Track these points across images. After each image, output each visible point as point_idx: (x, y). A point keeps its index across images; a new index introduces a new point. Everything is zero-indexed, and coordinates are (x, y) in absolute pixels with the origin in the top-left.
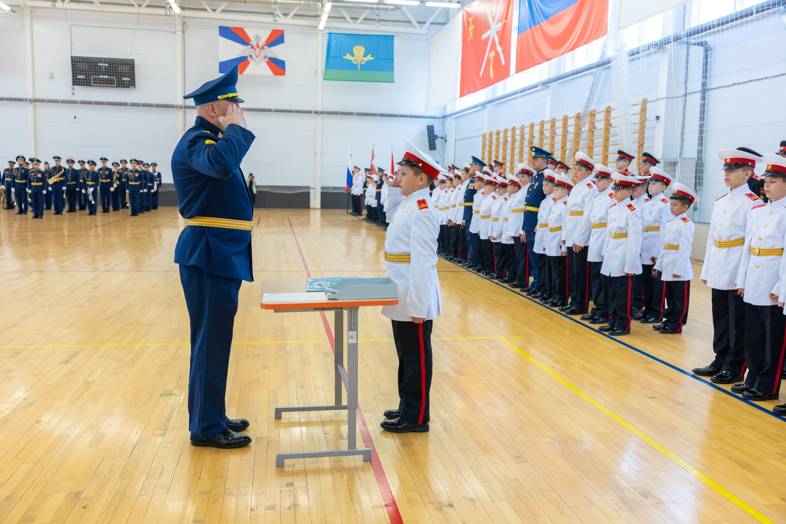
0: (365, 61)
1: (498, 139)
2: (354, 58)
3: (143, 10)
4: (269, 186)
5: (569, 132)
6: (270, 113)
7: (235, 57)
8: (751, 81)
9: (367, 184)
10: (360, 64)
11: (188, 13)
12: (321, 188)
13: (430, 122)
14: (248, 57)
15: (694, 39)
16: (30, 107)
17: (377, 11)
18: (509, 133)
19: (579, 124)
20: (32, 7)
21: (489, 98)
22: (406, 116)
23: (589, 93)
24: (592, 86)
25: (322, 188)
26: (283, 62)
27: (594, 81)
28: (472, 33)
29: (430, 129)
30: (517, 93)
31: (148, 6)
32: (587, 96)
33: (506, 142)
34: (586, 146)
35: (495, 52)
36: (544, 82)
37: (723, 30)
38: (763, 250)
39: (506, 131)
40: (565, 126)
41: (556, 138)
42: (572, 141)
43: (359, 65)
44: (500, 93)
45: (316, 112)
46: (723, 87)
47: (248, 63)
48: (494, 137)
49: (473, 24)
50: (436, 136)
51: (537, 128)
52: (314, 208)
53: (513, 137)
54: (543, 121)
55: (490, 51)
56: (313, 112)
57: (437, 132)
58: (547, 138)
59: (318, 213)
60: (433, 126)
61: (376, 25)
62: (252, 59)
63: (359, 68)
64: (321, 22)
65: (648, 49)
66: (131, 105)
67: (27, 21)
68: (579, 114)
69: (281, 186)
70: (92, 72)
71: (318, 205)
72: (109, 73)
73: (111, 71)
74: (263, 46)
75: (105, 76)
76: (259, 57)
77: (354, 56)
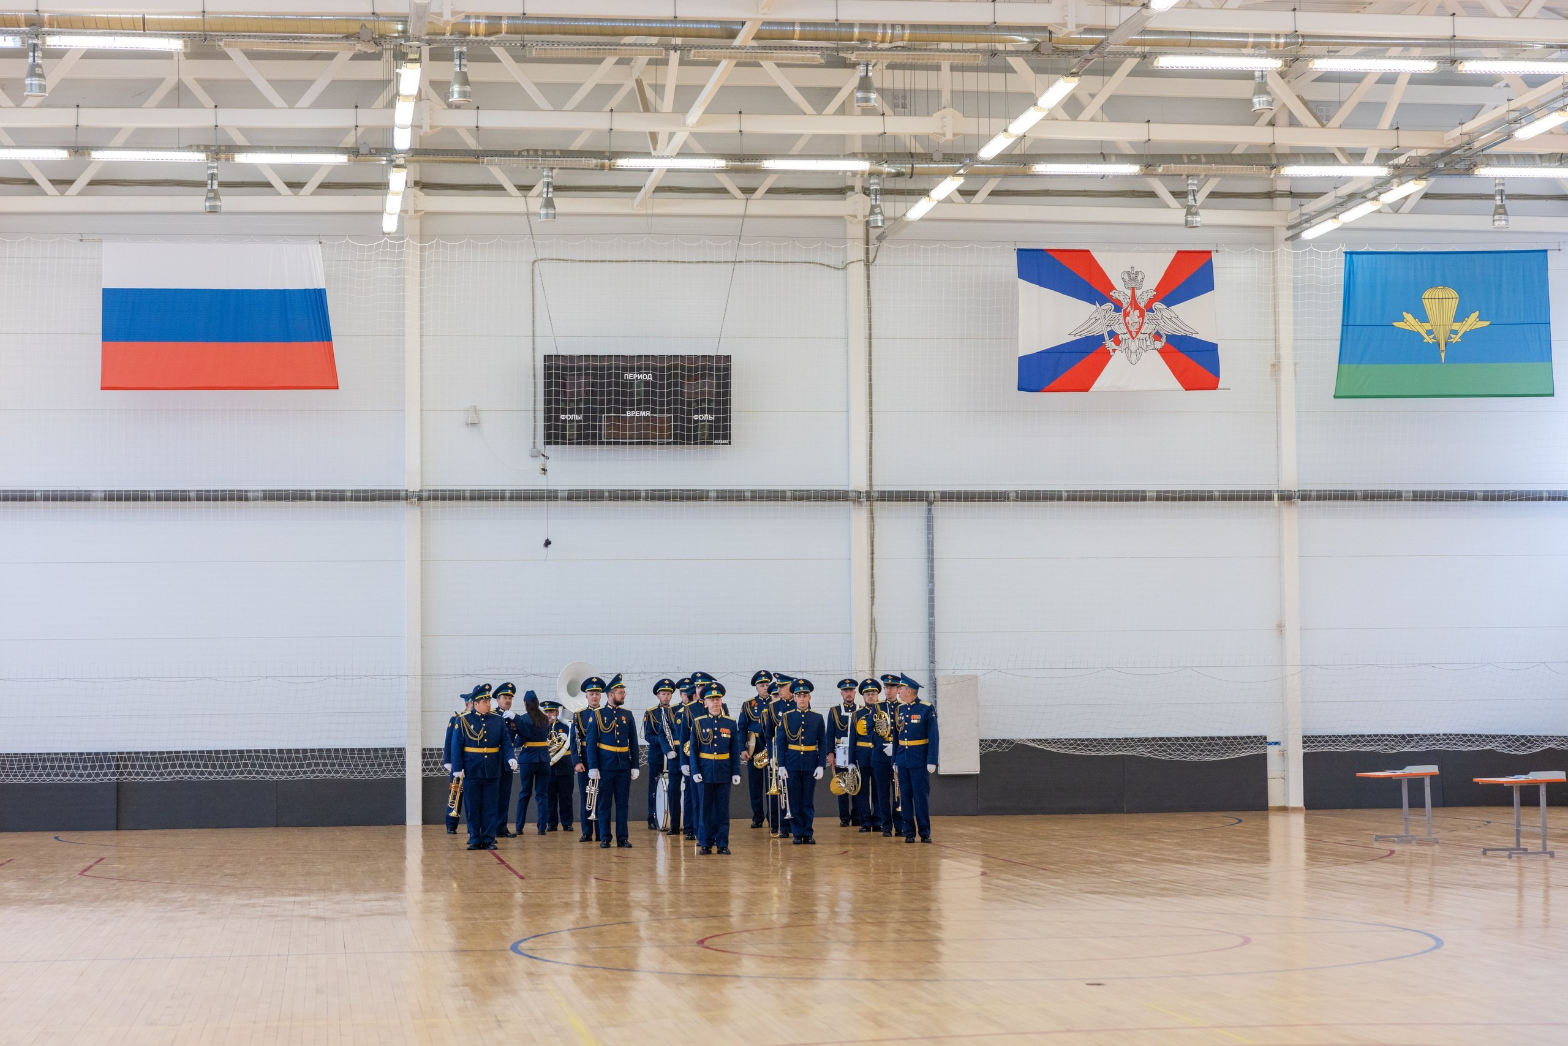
0: (1460, 334)
2: (1428, 326)
3: (756, 206)
4: (1146, 739)
6: (1141, 503)
10: (1446, 344)
12: (1305, 742)
14: (1106, 337)
16: (412, 517)
20: (428, 215)
25: (1307, 740)
26: (1212, 348)
31: (771, 192)
43: (1442, 347)
45: (1286, 497)
47: (1106, 356)
52: (1284, 809)
59: (1298, 822)
62: (1118, 342)
63: (1443, 355)
66: (717, 499)
69: (1185, 739)
70: (602, 402)
71: (1296, 798)
72: (654, 403)
73: (662, 395)
74: (1151, 302)
75: (643, 414)
76: (1138, 336)
77: (1427, 321)
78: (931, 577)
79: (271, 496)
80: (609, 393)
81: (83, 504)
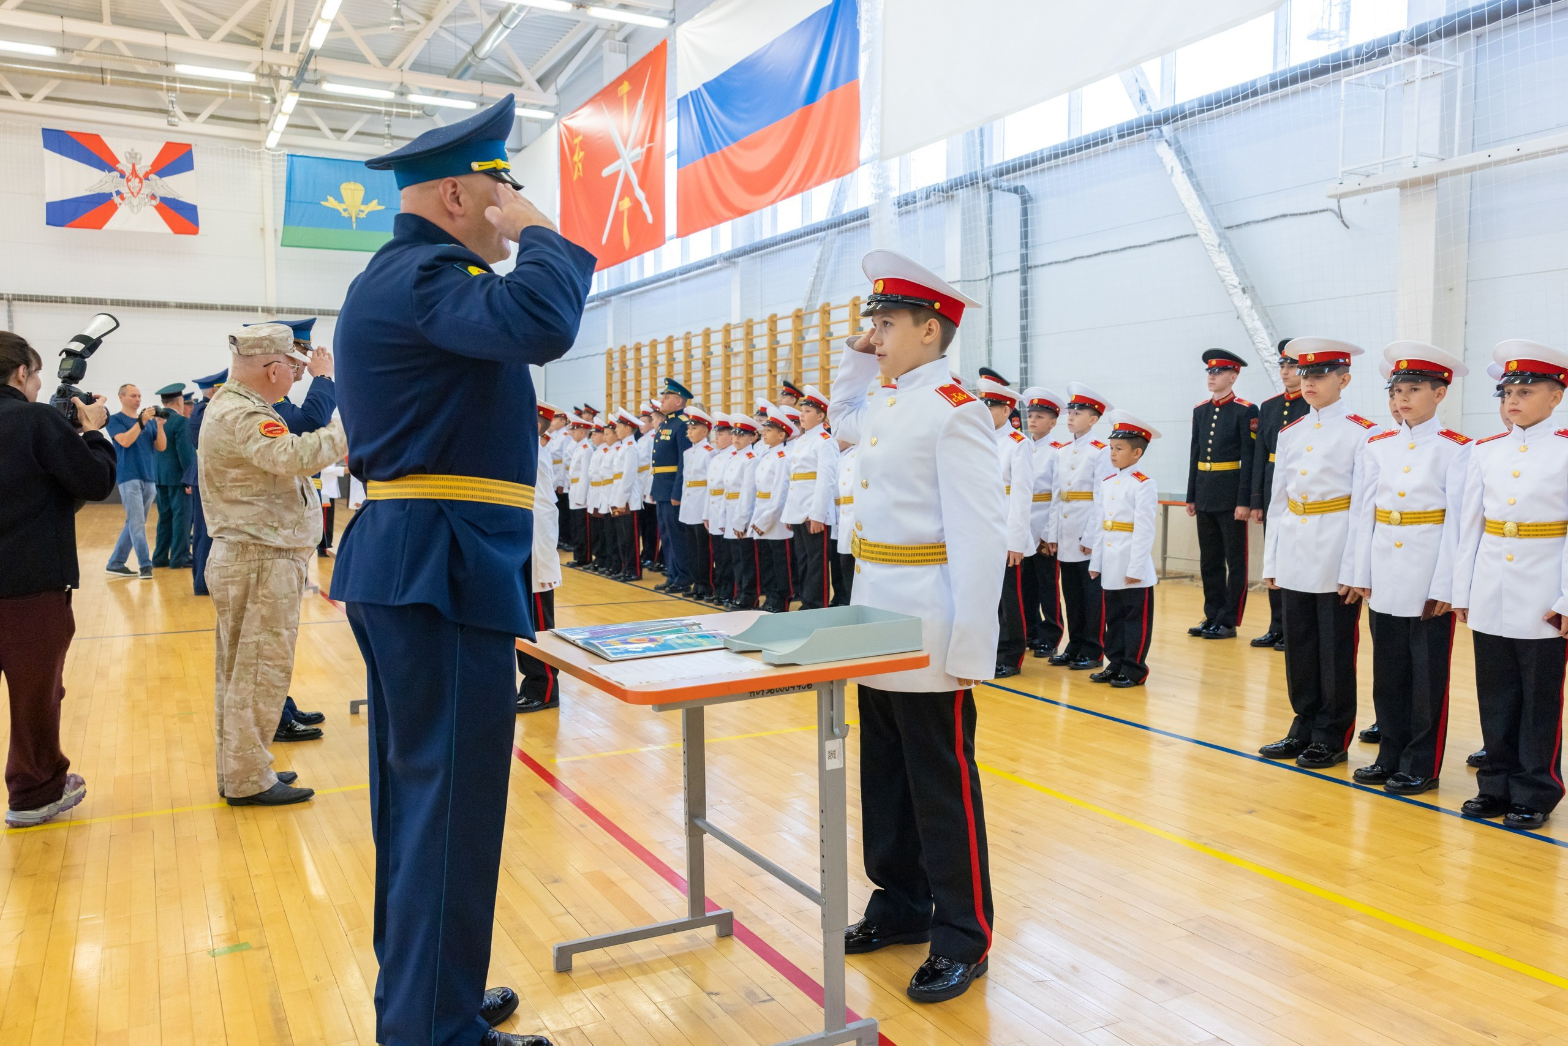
0: (366, 212)
1: (638, 360)
2: (344, 206)
5: (781, 343)
6: (167, 310)
7: (81, 192)
8: (1105, 252)
10: (356, 218)
14: (115, 194)
15: (1008, 180)
17: (386, 118)
18: (662, 348)
19: (800, 328)
21: (614, 286)
23: (814, 275)
24: (820, 261)
26: (193, 208)
27: (822, 252)
28: (580, 165)
30: (674, 275)
32: (812, 279)
33: (654, 364)
34: (818, 367)
35: (631, 201)
36: (727, 255)
37: (1057, 166)
38: (1408, 514)
39: (654, 345)
40: (773, 332)
41: (755, 353)
42: (786, 360)
43: (354, 219)
45: (267, 310)
46: (1056, 263)
47: (115, 207)
48: (630, 355)
49: (582, 149)
51: (717, 338)
53: (670, 354)
54: (729, 325)
55: (621, 198)
56: (260, 309)
58: (736, 354)
61: (386, 145)
62: (123, 199)
63: (354, 225)
64: (272, 133)
65: (927, 198)
68: (800, 310)
74: (147, 174)
76: (139, 195)
77: (343, 202)
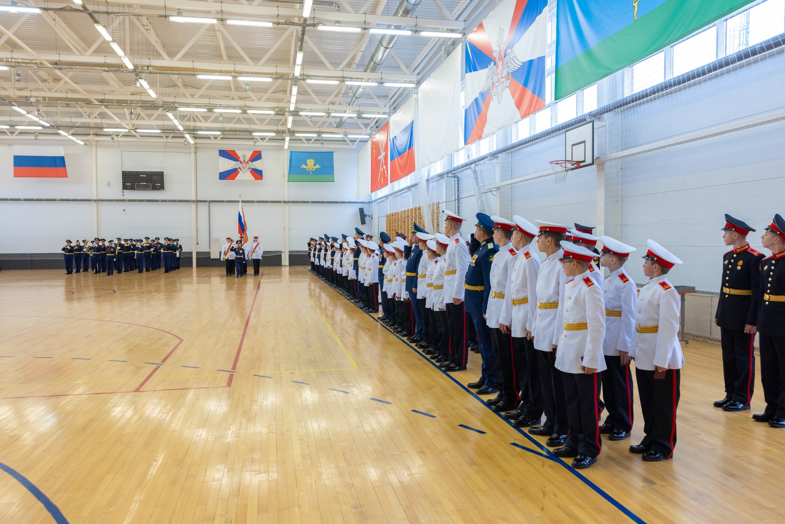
0: (315, 169)
1: (393, 219)
2: (308, 167)
3: (169, 140)
6: (253, 203)
7: (229, 168)
9: (311, 249)
10: (312, 170)
11: (198, 141)
13: (361, 206)
14: (238, 168)
16: (94, 205)
20: (96, 141)
21: (390, 192)
22: (345, 202)
25: (290, 252)
26: (261, 171)
28: (375, 154)
29: (361, 211)
30: (398, 192)
31: (173, 137)
33: (396, 221)
35: (383, 168)
37: (463, 170)
39: (396, 214)
44: (396, 189)
45: (284, 202)
47: (238, 173)
48: (391, 217)
49: (375, 149)
50: (365, 215)
52: (285, 266)
55: (381, 168)
56: (282, 202)
57: (366, 212)
59: (287, 268)
60: (363, 209)
61: (321, 146)
62: (241, 170)
63: (311, 173)
64: (285, 145)
66: (161, 201)
67: (94, 149)
70: (136, 181)
71: (287, 264)
72: (147, 181)
73: (148, 180)
74: (248, 161)
75: (144, 184)
76: (245, 168)
78: (209, 218)
79: (61, 200)
80: (137, 179)
81: (19, 201)
